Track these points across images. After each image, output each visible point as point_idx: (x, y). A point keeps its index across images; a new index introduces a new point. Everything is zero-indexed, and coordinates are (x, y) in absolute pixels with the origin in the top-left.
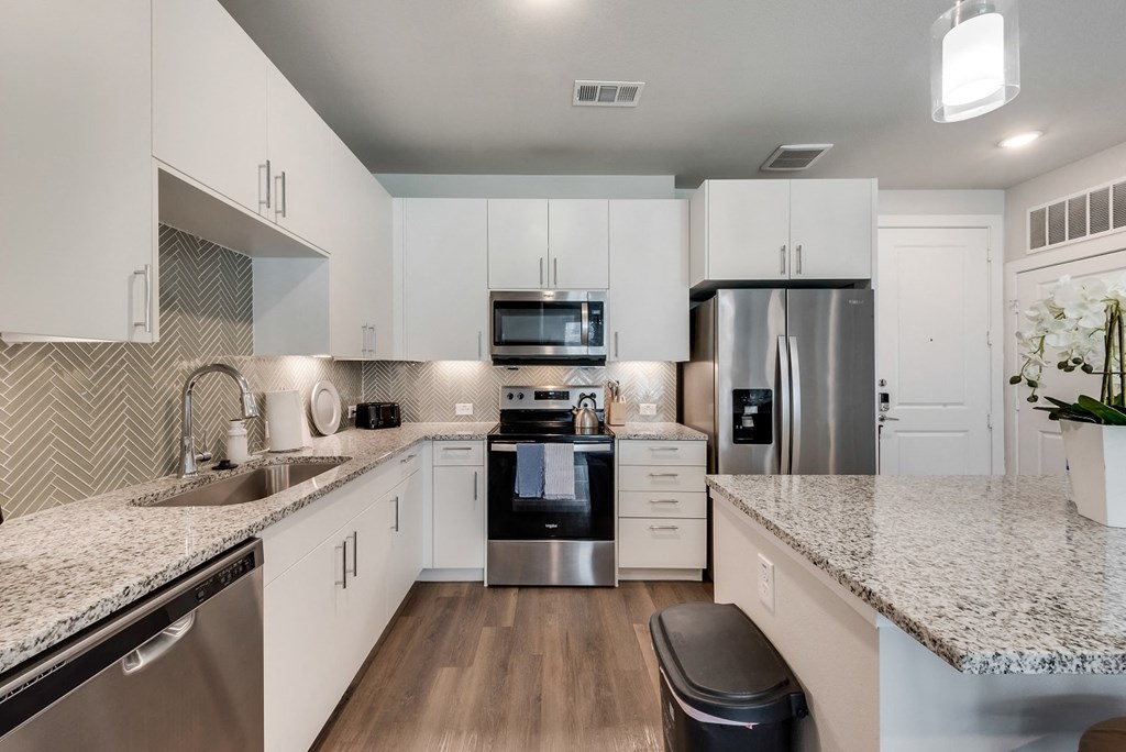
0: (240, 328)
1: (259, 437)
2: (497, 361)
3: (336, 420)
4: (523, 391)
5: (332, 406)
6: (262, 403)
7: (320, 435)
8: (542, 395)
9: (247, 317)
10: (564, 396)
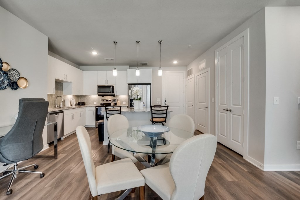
0: (62, 92)
1: (64, 105)
2: (99, 95)
3: (75, 104)
4: (104, 100)
5: (74, 102)
6: (64, 101)
7: (72, 106)
8: (107, 101)
9: (63, 90)
10: (110, 101)
